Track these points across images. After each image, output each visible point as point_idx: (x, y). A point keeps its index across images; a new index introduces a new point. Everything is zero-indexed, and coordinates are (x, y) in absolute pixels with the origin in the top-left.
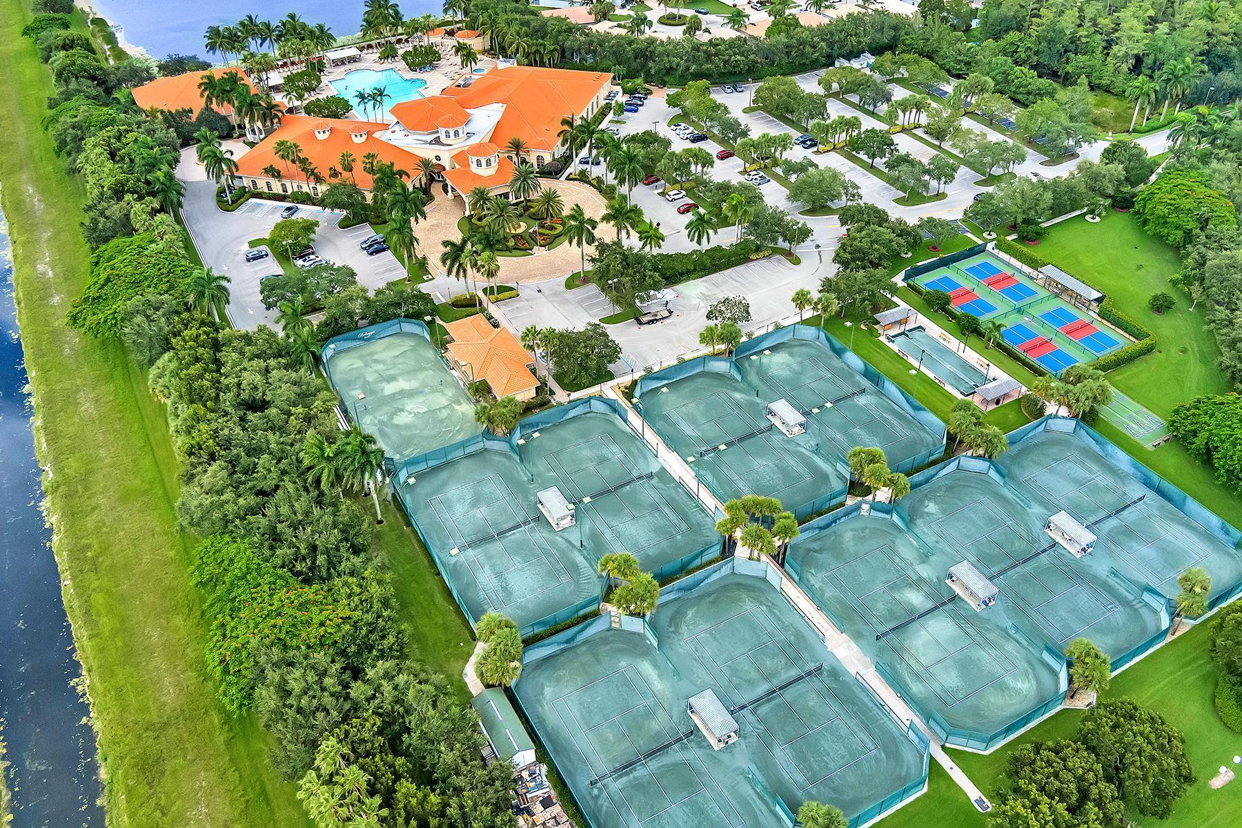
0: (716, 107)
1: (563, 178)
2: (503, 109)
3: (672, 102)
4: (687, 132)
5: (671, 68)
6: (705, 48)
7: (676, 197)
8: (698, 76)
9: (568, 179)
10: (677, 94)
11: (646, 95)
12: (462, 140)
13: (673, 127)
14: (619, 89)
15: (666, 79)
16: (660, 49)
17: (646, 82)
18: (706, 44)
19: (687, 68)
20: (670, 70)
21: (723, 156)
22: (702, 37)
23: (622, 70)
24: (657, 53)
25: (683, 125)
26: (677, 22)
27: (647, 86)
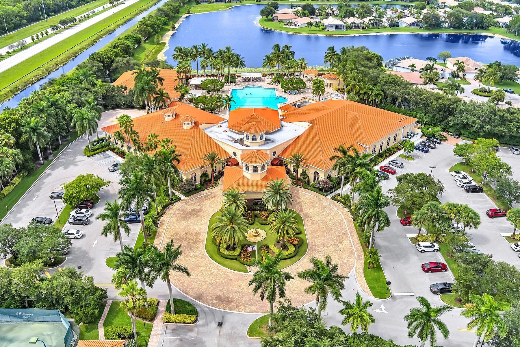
0: (499, 165)
1: (329, 197)
2: (308, 127)
3: (459, 151)
4: (465, 181)
5: (467, 124)
6: (501, 114)
7: (426, 249)
8: (489, 135)
9: (333, 198)
10: (466, 146)
11: (441, 140)
12: (258, 144)
13: (453, 173)
14: (420, 131)
15: (462, 131)
16: (461, 107)
17: (444, 130)
18: (504, 111)
19: (482, 127)
20: (466, 126)
21: (493, 214)
22: (502, 106)
23: (427, 118)
24: (458, 110)
25: (463, 173)
26: (486, 94)
27: (444, 134)
